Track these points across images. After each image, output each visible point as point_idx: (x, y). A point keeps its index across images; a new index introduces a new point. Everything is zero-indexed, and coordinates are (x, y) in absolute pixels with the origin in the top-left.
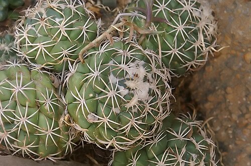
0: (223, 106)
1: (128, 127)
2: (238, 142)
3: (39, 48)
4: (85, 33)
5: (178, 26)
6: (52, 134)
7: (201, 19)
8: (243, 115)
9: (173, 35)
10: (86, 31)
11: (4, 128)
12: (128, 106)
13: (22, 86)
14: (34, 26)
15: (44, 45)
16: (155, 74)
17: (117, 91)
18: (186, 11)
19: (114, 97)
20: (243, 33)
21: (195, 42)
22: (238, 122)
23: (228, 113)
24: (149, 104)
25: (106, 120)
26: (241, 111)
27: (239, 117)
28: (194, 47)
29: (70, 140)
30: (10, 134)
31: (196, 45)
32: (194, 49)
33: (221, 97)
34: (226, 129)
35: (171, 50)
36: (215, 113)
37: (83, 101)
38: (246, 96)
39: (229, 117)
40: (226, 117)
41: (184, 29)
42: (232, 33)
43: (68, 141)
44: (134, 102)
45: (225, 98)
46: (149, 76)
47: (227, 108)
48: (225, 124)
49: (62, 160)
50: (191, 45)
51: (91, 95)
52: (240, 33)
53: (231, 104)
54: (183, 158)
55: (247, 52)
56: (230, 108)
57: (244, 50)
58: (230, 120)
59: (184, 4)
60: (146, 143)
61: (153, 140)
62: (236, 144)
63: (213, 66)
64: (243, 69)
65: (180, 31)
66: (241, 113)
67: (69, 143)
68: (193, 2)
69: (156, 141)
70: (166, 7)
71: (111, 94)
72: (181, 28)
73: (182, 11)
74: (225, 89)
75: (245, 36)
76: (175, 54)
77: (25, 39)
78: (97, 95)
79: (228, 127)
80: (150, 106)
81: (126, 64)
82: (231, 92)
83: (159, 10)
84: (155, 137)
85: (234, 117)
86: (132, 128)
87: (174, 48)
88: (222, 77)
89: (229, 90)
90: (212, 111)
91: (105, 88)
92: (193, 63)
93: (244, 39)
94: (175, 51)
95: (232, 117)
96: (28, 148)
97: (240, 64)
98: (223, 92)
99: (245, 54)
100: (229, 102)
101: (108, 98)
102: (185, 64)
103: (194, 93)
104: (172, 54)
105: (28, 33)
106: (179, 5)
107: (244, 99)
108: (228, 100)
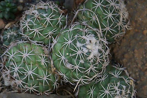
0: (133, 60)
1: (89, 70)
2: (142, 79)
3: (35, 31)
4: (60, 22)
5: (108, 14)
6: (46, 79)
7: (120, 10)
8: (144, 64)
9: (106, 20)
10: (60, 21)
11: (19, 78)
12: (88, 58)
13: (28, 53)
14: (32, 19)
15: (38, 29)
16: (101, 41)
17: (82, 50)
18: (112, 6)
19: (80, 54)
20: (142, 19)
21: (118, 23)
22: (141, 68)
23: (135, 64)
24: (99, 57)
25: (77, 67)
26: (143, 62)
27: (142, 66)
28: (118, 26)
29: (56, 81)
30: (22, 81)
31: (119, 24)
32: (118, 27)
33: (131, 55)
34: (135, 73)
35: (106, 28)
36: (128, 64)
37: (63, 58)
38: (145, 54)
39: (136, 66)
40: (135, 66)
41: (112, 16)
42: (136, 19)
43: (55, 82)
44: (91, 56)
45: (134, 56)
46: (98, 42)
47: (135, 61)
48: (134, 70)
49: (51, 94)
50: (116, 25)
51: (67, 54)
52: (140, 19)
53: (137, 58)
54: (119, 88)
55: (144, 29)
56: (137, 61)
57: (143, 29)
58: (137, 68)
59: (111, 2)
60: (98, 81)
61: (101, 79)
62: (141, 80)
63: (126, 39)
64: (142, 39)
65: (110, 17)
66: (142, 63)
67: (55, 84)
68: (115, 1)
69: (103, 79)
70: (101, 4)
71: (79, 52)
72: (110, 15)
73: (110, 6)
74: (133, 50)
75: (143, 21)
76: (108, 30)
77: (27, 27)
78: (70, 54)
79: (136, 72)
80: (100, 58)
81: (85, 36)
82: (137, 52)
83: (97, 6)
84: (102, 77)
85: (139, 65)
86: (91, 71)
87: (107, 27)
88: (131, 44)
89: (136, 51)
90: (127, 63)
91: (75, 49)
92: (118, 35)
93: (142, 22)
94: (108, 29)
95: (138, 66)
96: (33, 88)
97: (141, 37)
98: (132, 53)
99: (143, 31)
100: (136, 58)
101: (78, 55)
102: (114, 36)
103: (116, 54)
104: (106, 30)
105: (28, 23)
106: (107, 3)
107: (144, 55)
108: (135, 57)
